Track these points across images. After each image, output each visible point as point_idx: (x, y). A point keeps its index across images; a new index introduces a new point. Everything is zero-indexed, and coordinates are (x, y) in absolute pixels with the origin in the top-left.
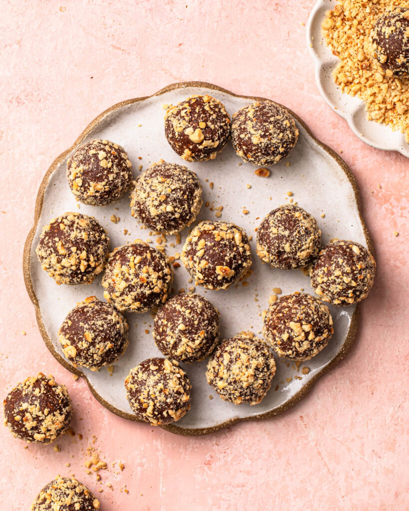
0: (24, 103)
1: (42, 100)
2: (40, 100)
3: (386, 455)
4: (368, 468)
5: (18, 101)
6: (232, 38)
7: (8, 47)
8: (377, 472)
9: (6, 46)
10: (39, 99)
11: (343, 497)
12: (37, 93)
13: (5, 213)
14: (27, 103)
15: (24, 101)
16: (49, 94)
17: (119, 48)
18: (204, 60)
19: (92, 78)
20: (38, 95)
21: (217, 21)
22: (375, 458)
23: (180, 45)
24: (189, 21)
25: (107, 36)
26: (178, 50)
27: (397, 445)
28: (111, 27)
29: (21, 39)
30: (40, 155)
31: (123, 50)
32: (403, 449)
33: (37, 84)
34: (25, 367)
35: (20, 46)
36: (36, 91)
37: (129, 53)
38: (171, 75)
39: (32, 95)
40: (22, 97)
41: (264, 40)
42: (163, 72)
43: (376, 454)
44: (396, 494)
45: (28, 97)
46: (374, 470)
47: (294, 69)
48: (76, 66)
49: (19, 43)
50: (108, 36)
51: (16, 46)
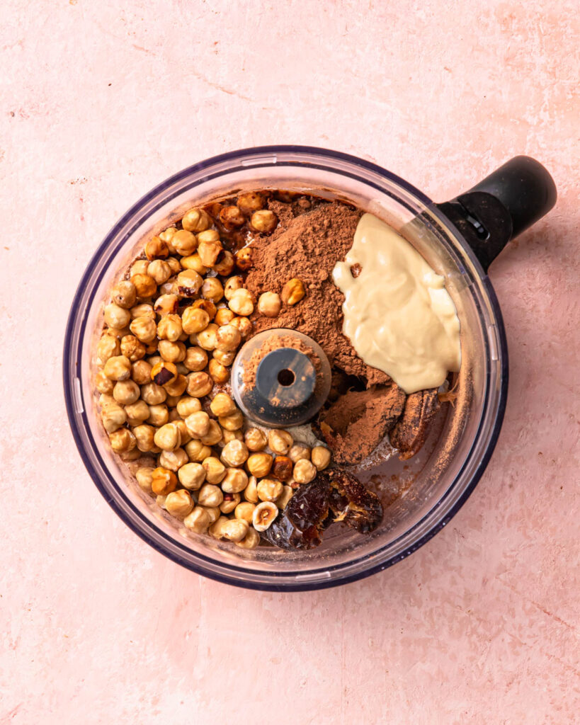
0: (29, 117)
1: (50, 113)
2: (48, 113)
3: (470, 534)
4: (449, 550)
5: (21, 115)
6: (279, 34)
7: (8, 49)
8: (460, 555)
9: (5, 48)
10: (46, 112)
11: (420, 585)
12: (44, 104)
13: (7, 248)
14: (32, 116)
15: (29, 114)
16: (58, 106)
17: (142, 49)
18: (244, 61)
19: (110, 85)
20: (45, 106)
21: (260, 14)
22: (457, 538)
23: (216, 43)
24: (226, 14)
25: (127, 33)
26: (214, 49)
27: (484, 522)
28: (131, 23)
29: (24, 39)
30: (49, 178)
31: (147, 51)
32: (492, 527)
33: (43, 92)
34: (36, 434)
35: (23, 47)
36: (42, 102)
37: (154, 55)
38: (205, 80)
39: (38, 106)
40: (27, 110)
41: (317, 36)
42: (195, 77)
43: (458, 533)
44: (484, 581)
45: (34, 110)
46: (457, 551)
47: (354, 71)
48: (90, 70)
49: (21, 43)
50: (129, 34)
51: (17, 48)
